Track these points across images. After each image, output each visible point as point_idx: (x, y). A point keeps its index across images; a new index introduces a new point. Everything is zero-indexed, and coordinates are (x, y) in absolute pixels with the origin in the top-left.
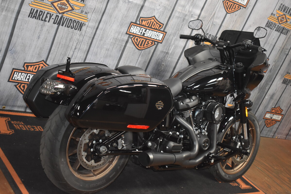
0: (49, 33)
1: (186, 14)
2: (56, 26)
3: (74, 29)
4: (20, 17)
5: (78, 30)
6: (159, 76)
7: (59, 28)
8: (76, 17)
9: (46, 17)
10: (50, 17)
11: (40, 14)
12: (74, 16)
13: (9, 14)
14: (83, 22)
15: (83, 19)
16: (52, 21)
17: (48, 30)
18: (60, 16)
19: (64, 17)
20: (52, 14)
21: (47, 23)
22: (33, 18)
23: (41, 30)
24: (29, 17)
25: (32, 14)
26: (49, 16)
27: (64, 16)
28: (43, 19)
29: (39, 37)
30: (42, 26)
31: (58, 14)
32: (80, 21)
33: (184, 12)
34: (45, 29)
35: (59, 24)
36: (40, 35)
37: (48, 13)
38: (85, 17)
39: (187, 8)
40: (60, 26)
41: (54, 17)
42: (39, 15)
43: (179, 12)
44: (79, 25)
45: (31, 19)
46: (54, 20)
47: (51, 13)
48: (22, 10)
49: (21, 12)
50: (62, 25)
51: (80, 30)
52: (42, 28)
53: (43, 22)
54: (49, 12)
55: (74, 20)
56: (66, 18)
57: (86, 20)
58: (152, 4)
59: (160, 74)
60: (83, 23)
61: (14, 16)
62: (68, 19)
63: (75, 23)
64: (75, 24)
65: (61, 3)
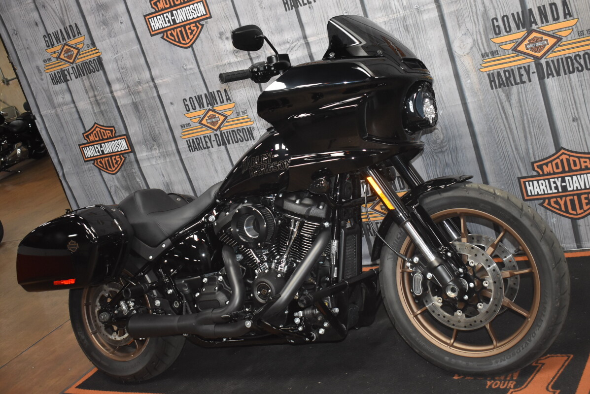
0: (222, 160)
1: (402, 15)
2: (223, 147)
3: (245, 141)
4: (183, 157)
5: (251, 140)
6: (446, 154)
7: (228, 148)
8: (236, 124)
9: (206, 142)
10: (210, 140)
11: (198, 142)
12: (233, 124)
13: (173, 159)
14: (248, 127)
15: (245, 122)
16: (214, 144)
17: (218, 157)
18: (218, 133)
19: (224, 133)
20: (209, 135)
21: (211, 148)
22: (195, 151)
23: (213, 161)
24: (190, 152)
25: (191, 146)
26: (207, 140)
27: (223, 131)
28: (205, 146)
29: (216, 171)
30: (210, 154)
31: (215, 133)
32: (244, 127)
33: (395, 15)
34: (215, 156)
35: (224, 144)
36: (215, 168)
37: (204, 137)
38: (246, 118)
39: (395, 5)
40: (228, 146)
41: (213, 138)
42: (199, 144)
43: (385, 22)
44: (247, 133)
45: (194, 152)
46: (215, 142)
47: (207, 135)
48: (179, 147)
49: (180, 151)
50: (229, 143)
51: (254, 139)
52: (211, 158)
53: (207, 150)
54: (205, 135)
55: (238, 130)
56: (227, 132)
57: (250, 121)
58: (323, 42)
59: (445, 149)
60: (250, 128)
61: (178, 158)
62: (229, 131)
63: (240, 132)
64: (241, 134)
65: (208, 117)
